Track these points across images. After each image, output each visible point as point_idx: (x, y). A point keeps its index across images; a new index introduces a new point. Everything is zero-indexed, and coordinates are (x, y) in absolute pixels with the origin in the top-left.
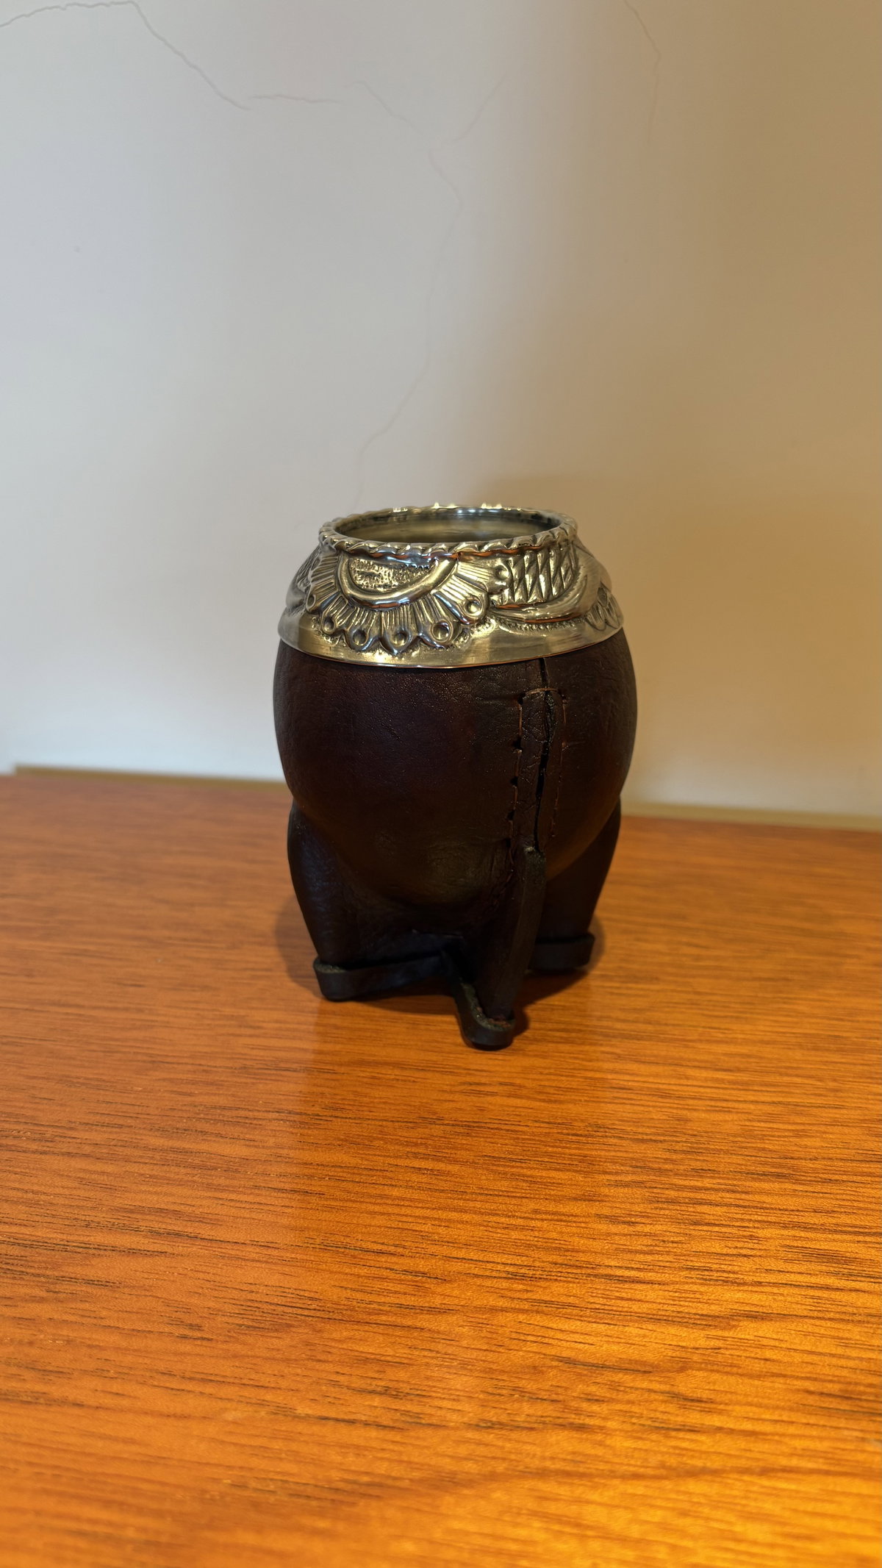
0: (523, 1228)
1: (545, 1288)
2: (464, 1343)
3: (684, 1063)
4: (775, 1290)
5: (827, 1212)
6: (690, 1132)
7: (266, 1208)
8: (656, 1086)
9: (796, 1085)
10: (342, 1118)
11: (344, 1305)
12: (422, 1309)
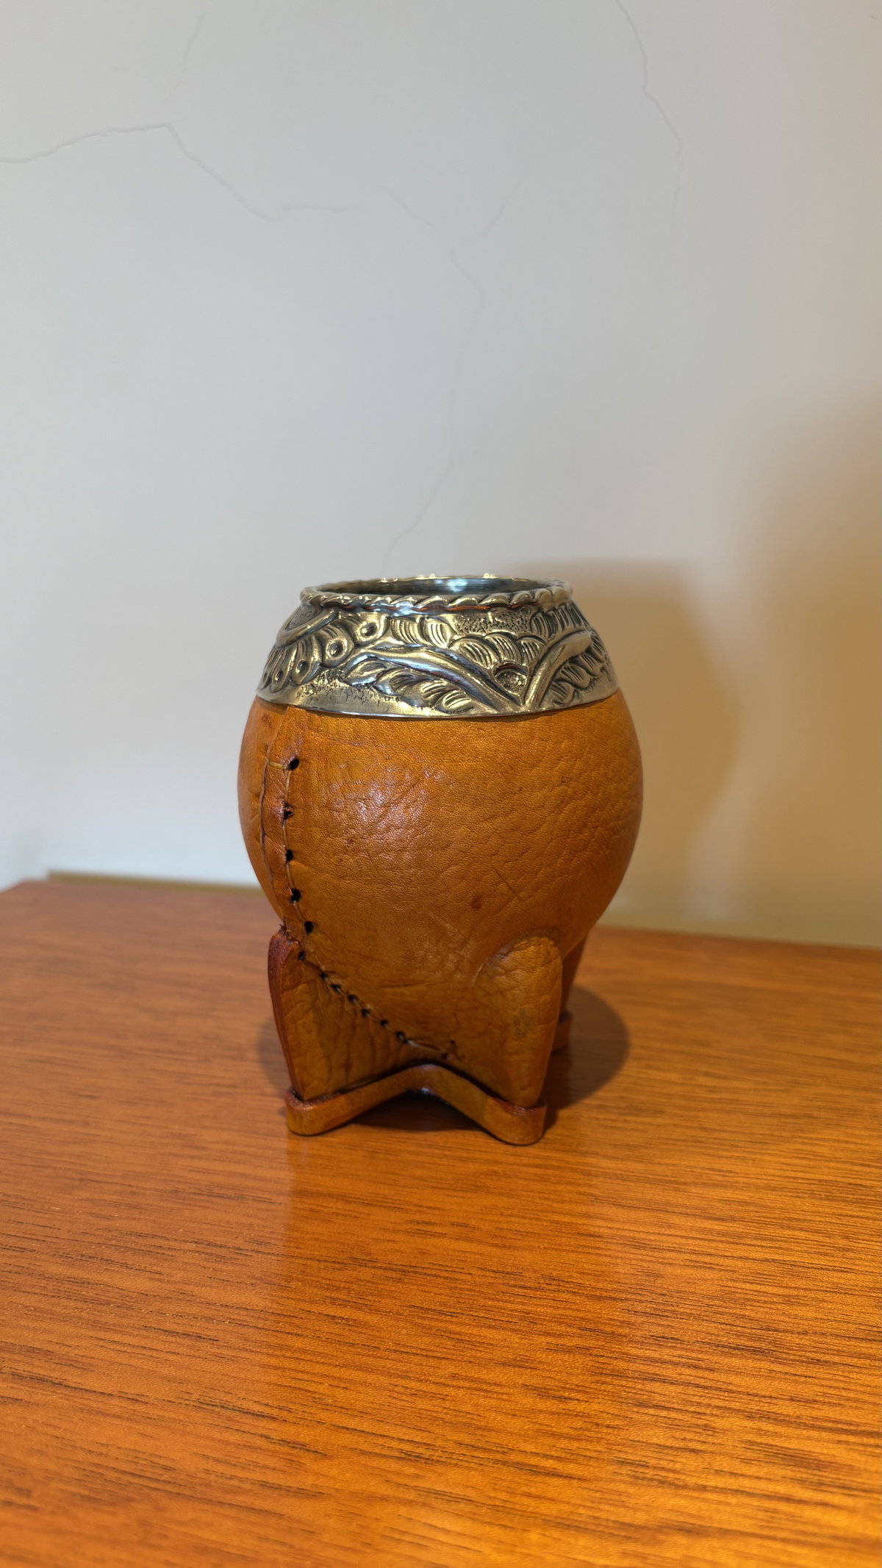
0: (433, 1396)
1: (441, 1474)
2: (326, 1538)
3: (670, 1209)
4: (722, 1498)
5: (807, 1401)
6: (659, 1291)
7: (149, 1353)
8: (631, 1235)
9: (799, 1241)
10: (265, 1253)
11: (200, 1478)
12: (288, 1490)
